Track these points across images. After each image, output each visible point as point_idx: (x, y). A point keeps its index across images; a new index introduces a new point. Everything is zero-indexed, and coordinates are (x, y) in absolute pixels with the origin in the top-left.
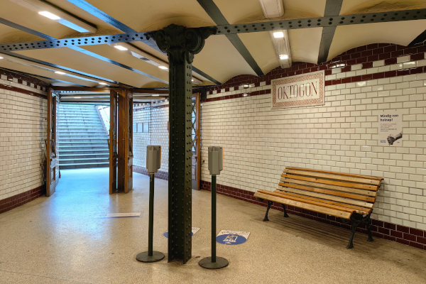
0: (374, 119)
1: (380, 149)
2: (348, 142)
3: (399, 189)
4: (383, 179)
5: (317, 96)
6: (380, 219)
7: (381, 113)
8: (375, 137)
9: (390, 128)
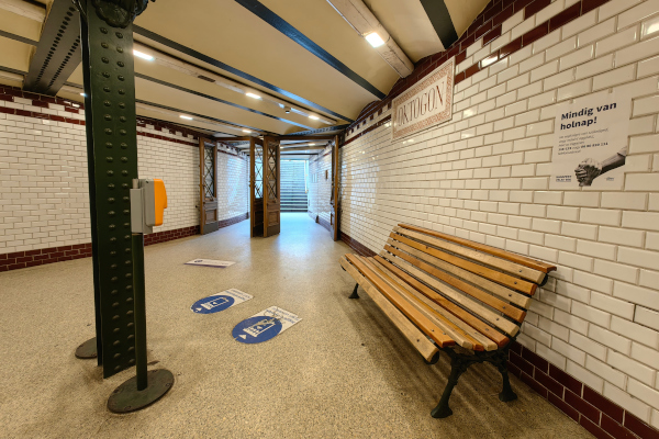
0: (547, 126)
1: (556, 197)
2: (486, 184)
3: (598, 299)
4: (555, 268)
5: (441, 108)
6: (540, 353)
7: (565, 108)
8: (542, 170)
9: (587, 142)
